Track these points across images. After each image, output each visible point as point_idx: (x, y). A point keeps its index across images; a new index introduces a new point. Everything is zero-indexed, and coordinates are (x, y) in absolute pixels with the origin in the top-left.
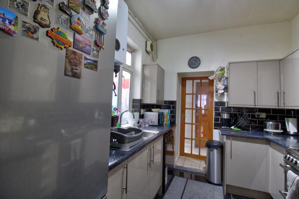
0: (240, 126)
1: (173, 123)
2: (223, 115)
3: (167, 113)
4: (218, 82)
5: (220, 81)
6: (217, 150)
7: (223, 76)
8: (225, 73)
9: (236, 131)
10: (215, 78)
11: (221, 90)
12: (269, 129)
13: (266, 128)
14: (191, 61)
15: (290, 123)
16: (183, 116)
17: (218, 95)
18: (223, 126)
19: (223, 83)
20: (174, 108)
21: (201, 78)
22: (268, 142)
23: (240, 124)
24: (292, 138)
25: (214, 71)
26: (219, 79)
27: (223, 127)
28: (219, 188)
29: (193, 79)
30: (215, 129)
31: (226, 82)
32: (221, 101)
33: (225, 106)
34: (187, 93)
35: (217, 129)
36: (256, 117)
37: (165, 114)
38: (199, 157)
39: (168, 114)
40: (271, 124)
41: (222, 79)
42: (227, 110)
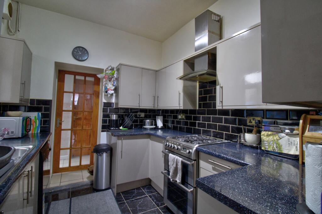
0: (127, 126)
1: (45, 132)
2: (112, 116)
3: (35, 117)
4: (108, 82)
5: (110, 81)
6: (107, 153)
7: (113, 76)
8: (115, 74)
9: (124, 131)
10: (104, 77)
11: (111, 90)
12: (147, 126)
13: (145, 125)
14: (76, 50)
15: (159, 120)
16: (58, 121)
17: (108, 95)
18: (111, 127)
19: (112, 83)
20: (49, 109)
21: (85, 75)
22: (149, 136)
23: (127, 124)
24: (160, 131)
25: (103, 69)
26: (109, 78)
27: (112, 129)
28: (108, 192)
29: (75, 74)
30: (102, 131)
31: (115, 83)
32: (109, 102)
33: (113, 107)
34: (65, 90)
35: (105, 131)
36: (138, 116)
37: (33, 118)
38: (80, 168)
39: (38, 119)
40: (148, 122)
41: (112, 80)
42: (115, 112)
